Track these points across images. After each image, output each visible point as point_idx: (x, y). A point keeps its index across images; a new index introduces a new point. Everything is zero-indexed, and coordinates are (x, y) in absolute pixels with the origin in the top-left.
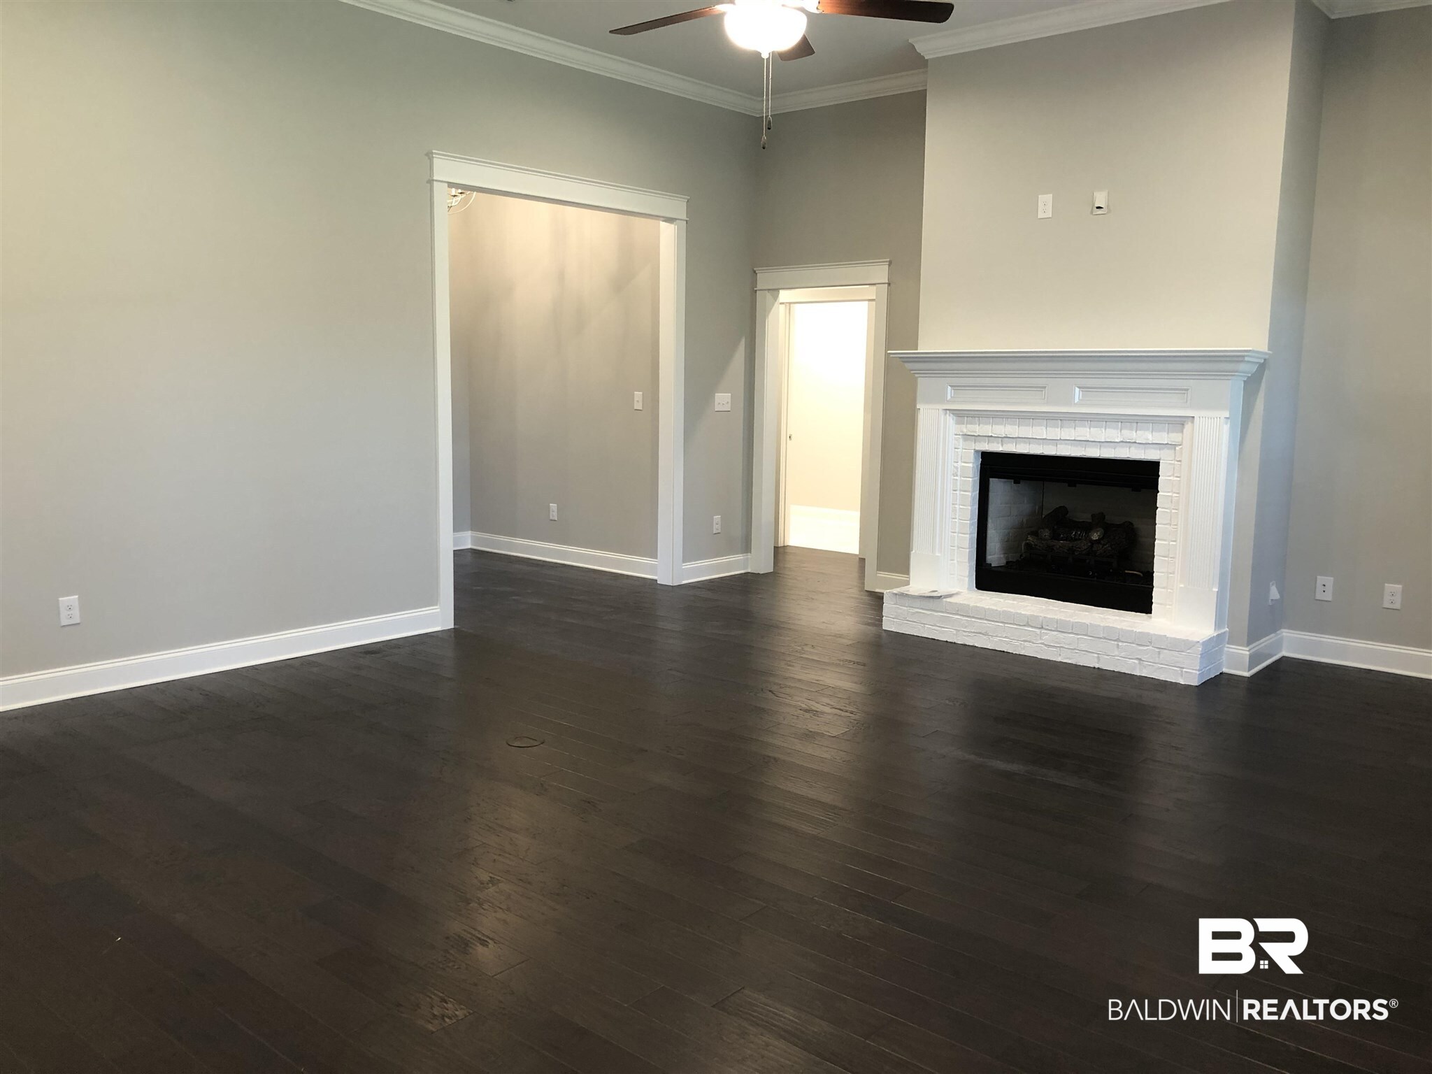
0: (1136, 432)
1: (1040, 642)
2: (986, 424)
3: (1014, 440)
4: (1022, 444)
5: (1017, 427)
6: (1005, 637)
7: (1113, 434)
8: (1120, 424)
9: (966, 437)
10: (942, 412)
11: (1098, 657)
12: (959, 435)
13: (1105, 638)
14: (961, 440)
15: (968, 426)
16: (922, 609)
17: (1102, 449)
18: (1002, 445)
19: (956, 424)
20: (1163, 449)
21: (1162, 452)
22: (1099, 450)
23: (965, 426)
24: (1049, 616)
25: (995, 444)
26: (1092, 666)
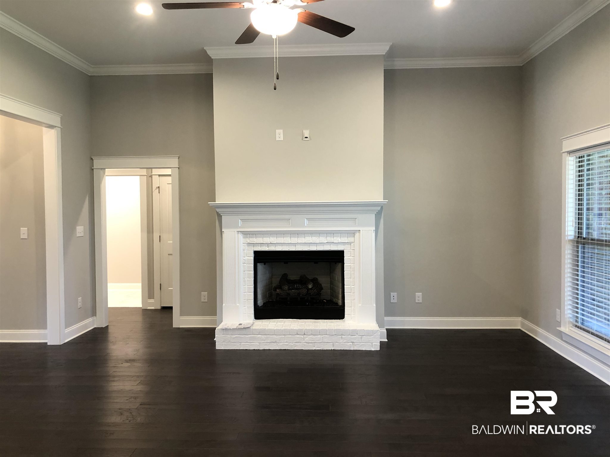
0: (333, 238)
1: (304, 341)
2: (260, 237)
3: (274, 244)
4: (278, 246)
5: (276, 238)
6: (286, 342)
7: (323, 239)
8: (326, 234)
9: (249, 244)
10: (236, 232)
11: (333, 344)
12: (245, 243)
13: (336, 335)
14: (246, 246)
15: (250, 239)
16: (239, 335)
17: (317, 246)
18: (268, 247)
19: (243, 238)
20: (345, 245)
21: (345, 246)
22: (316, 247)
23: (248, 239)
24: (308, 328)
25: (264, 247)
26: (330, 349)
